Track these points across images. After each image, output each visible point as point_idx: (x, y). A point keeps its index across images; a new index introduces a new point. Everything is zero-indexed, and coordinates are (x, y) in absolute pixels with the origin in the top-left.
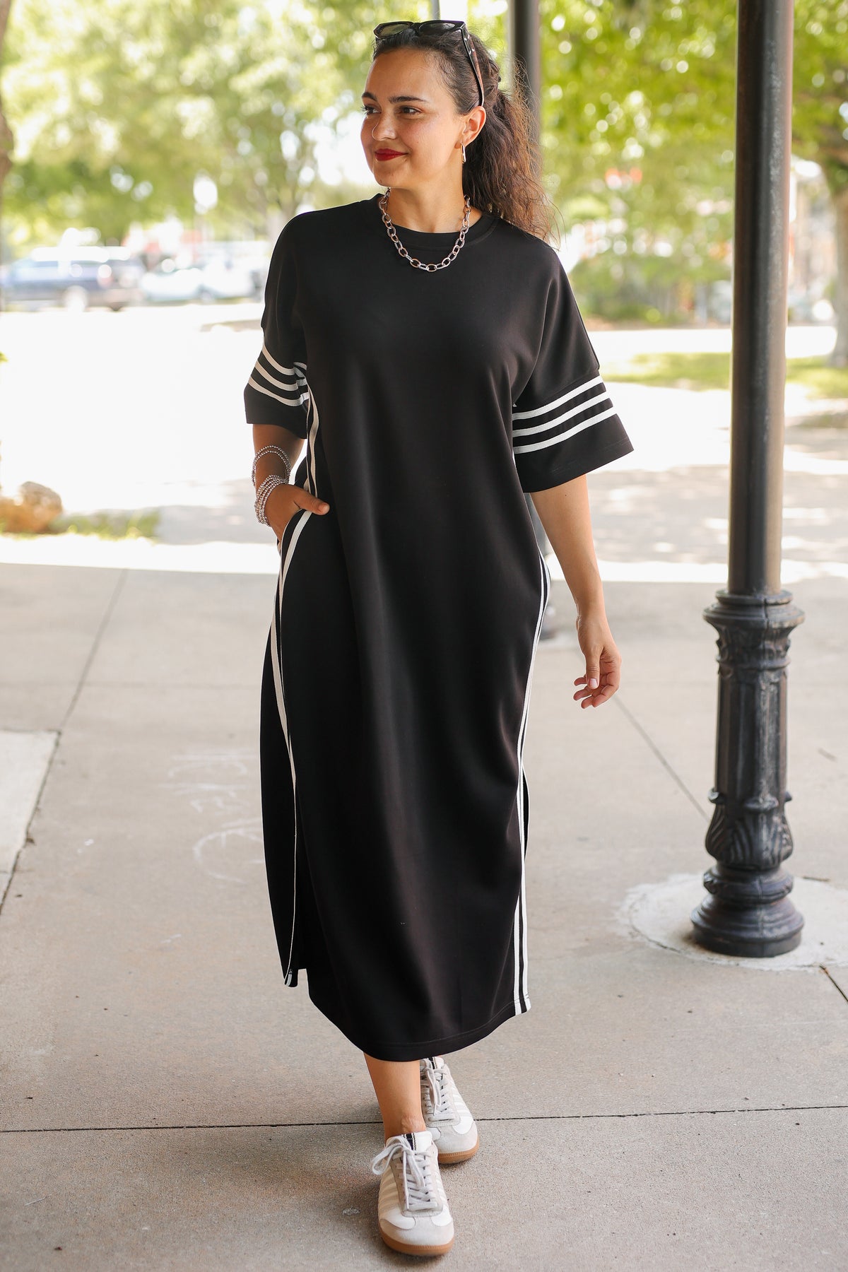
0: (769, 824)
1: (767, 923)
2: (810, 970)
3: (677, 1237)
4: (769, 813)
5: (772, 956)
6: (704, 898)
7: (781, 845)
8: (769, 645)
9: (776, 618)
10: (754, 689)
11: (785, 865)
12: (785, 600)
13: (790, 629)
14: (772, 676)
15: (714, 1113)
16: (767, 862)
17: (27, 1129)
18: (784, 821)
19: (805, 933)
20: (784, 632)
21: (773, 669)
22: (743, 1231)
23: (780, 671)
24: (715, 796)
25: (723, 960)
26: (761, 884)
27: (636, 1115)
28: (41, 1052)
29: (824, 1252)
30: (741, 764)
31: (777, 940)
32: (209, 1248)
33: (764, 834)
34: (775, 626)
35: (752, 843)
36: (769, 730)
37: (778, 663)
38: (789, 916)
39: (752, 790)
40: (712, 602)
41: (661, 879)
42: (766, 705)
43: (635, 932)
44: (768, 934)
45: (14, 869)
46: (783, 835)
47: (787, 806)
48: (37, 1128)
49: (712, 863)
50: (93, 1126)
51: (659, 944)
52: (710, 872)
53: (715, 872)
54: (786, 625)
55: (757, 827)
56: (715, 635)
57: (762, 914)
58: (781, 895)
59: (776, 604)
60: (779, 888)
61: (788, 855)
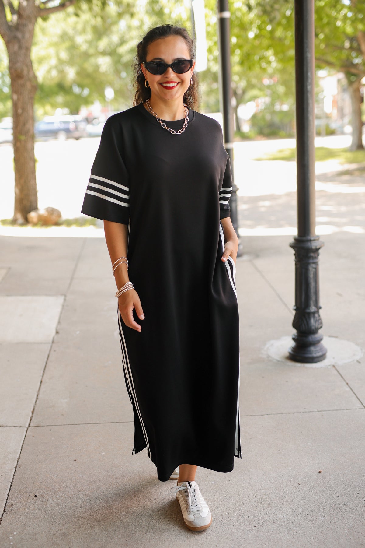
0: (314, 317)
1: (314, 351)
2: (329, 367)
3: (280, 452)
4: (314, 313)
5: (316, 362)
6: (292, 344)
7: (318, 324)
8: (312, 254)
9: (314, 245)
10: (307, 270)
11: (320, 331)
12: (317, 238)
13: (319, 249)
14: (314, 266)
15: (294, 413)
16: (313, 330)
17: (62, 424)
18: (319, 316)
19: (328, 355)
20: (317, 250)
21: (314, 263)
22: (302, 449)
23: (316, 263)
24: (295, 308)
25: (299, 365)
26: (312, 338)
27: (267, 415)
28: (66, 400)
29: (329, 455)
30: (303, 296)
31: (318, 357)
32: (125, 459)
33: (312, 321)
34: (314, 247)
35: (308, 324)
36: (313, 284)
37: (315, 261)
38: (322, 349)
39: (307, 305)
40: (292, 241)
41: (278, 338)
42: (311, 275)
43: (269, 356)
44: (314, 355)
45: (53, 342)
46: (319, 321)
47: (320, 311)
48: (66, 424)
49: (294, 331)
50: (84, 423)
51: (277, 360)
52: (294, 335)
53: (296, 334)
54: (318, 247)
55: (310, 318)
56: (293, 252)
57: (312, 349)
58: (318, 342)
59: (314, 240)
60: (318, 339)
61: (321, 327)
